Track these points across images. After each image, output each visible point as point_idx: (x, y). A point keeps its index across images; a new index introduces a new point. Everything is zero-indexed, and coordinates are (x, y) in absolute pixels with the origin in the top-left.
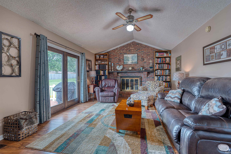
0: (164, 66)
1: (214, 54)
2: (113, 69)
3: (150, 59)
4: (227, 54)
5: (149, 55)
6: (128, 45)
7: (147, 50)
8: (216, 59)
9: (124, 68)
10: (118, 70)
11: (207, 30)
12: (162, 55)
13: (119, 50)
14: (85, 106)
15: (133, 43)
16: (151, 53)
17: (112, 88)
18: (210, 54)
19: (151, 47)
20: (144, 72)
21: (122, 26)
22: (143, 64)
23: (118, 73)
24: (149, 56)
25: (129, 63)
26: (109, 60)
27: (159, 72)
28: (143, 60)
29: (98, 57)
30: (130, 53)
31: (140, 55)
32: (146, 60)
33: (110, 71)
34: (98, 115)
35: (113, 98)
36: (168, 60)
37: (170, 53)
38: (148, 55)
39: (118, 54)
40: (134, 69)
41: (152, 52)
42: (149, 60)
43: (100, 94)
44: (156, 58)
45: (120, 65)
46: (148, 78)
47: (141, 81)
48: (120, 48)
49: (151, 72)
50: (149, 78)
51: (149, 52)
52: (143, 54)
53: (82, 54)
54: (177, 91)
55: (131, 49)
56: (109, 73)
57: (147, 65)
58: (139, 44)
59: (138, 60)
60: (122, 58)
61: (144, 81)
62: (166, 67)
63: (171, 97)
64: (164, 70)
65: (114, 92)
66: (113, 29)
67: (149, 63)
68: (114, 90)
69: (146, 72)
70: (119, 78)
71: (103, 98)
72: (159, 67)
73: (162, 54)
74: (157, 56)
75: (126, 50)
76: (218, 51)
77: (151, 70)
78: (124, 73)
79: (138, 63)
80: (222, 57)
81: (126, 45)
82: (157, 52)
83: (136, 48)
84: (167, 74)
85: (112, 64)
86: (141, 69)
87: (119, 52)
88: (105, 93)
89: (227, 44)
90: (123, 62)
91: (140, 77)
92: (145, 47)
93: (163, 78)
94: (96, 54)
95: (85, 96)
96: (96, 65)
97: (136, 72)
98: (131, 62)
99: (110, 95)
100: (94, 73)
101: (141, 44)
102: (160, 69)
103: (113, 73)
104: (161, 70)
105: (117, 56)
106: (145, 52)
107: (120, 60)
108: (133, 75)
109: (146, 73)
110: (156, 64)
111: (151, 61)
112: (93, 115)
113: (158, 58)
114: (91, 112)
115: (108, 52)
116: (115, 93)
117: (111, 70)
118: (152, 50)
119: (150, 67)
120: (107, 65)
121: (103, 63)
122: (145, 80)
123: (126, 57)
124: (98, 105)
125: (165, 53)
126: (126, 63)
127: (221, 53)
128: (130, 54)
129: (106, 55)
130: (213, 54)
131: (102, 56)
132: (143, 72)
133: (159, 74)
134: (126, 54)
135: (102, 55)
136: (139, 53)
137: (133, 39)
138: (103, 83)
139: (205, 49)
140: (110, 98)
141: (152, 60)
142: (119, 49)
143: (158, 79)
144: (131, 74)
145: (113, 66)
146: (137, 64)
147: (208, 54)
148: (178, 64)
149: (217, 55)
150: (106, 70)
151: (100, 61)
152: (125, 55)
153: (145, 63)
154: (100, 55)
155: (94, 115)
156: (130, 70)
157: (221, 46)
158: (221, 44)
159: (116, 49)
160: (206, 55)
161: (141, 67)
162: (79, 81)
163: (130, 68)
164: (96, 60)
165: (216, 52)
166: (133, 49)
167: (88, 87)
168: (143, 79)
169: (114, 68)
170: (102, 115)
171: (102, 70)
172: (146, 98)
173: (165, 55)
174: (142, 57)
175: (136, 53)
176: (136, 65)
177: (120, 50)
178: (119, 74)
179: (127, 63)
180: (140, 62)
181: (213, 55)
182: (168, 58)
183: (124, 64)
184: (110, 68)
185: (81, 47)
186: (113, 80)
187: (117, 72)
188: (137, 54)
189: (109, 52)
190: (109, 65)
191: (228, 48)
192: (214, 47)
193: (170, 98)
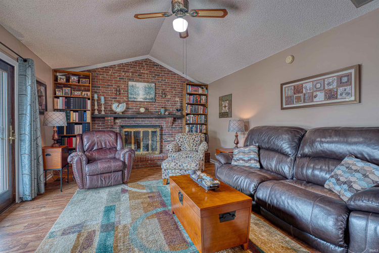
0: (198, 109)
1: (301, 95)
2: (103, 109)
3: (176, 95)
4: (326, 95)
5: (176, 88)
6: (136, 63)
7: (172, 79)
8: (304, 102)
9: (128, 108)
10: (116, 113)
11: (289, 59)
12: (196, 91)
13: (118, 71)
14: (43, 210)
15: (146, 61)
16: (179, 86)
17: (110, 152)
18: (295, 94)
19: (178, 75)
20: (169, 117)
21: (160, 15)
22: (165, 103)
23: (115, 118)
24: (174, 90)
25: (139, 100)
26: (94, 88)
27: (191, 119)
28: (165, 96)
29: (62, 79)
30: (140, 79)
31: (159, 87)
32: (169, 97)
33: (96, 112)
34: (108, 227)
35: (120, 173)
36: (204, 99)
37: (207, 89)
38: (173, 88)
39: (114, 78)
40: (149, 112)
41: (180, 84)
42: (175, 97)
43: (87, 169)
44: (188, 94)
45: (120, 103)
46: (172, 128)
47: (161, 135)
48: (119, 65)
49: (178, 118)
50: (174, 128)
51: (175, 83)
52: (164, 85)
53: (25, 61)
54: (250, 150)
55: (143, 73)
56: (94, 118)
57: (172, 105)
58: (157, 65)
59: (156, 96)
60: (123, 89)
61: (166, 134)
62: (201, 110)
63: (244, 160)
64: (198, 115)
65: (122, 159)
66: (136, 16)
67: (174, 102)
68: (122, 156)
69: (171, 117)
70: (117, 128)
71: (95, 177)
72: (191, 110)
73: (195, 88)
74: (188, 92)
75: (131, 72)
76: (309, 91)
77: (179, 114)
78: (128, 118)
79: (155, 100)
80: (315, 100)
81: (133, 62)
82: (190, 85)
83: (153, 72)
84: (203, 122)
85: (102, 98)
86: (163, 113)
87: (116, 74)
88: (100, 166)
89: (326, 83)
90: (125, 96)
91: (159, 126)
92: (168, 74)
93: (197, 127)
94: (55, 71)
95: (35, 179)
96: (58, 97)
97: (151, 118)
98: (143, 97)
99: (113, 169)
100: (61, 117)
101: (161, 66)
102: (193, 113)
103: (104, 118)
104: (194, 115)
105: (113, 82)
106: (169, 83)
107: (120, 91)
108: (147, 122)
109: (171, 120)
110: (188, 104)
111: (177, 99)
112: (94, 231)
113: (190, 94)
114: (81, 226)
115: (89, 71)
116: (124, 162)
117: (100, 111)
118: (179, 79)
119: (177, 110)
120: (89, 99)
121: (77, 93)
122: (167, 132)
123: (132, 86)
124: (84, 199)
125: (200, 88)
126: (133, 100)
127: (315, 94)
128: (141, 82)
129: (87, 77)
130: (299, 95)
131: (74, 79)
132: (165, 118)
133: (191, 122)
134: (133, 80)
135: (74, 75)
136: (158, 82)
137: (148, 54)
138: (85, 140)
139: (284, 86)
140: (113, 174)
141: (179, 97)
142: (117, 68)
143: (191, 131)
144: (142, 121)
145: (103, 101)
146: (154, 102)
147: (289, 93)
148: (225, 107)
149: (306, 96)
150: (85, 111)
151: (68, 90)
152: (130, 83)
153: (169, 101)
154: (68, 75)
155: (98, 233)
156: (142, 113)
157: (314, 84)
158: (316, 82)
159: (111, 67)
160: (286, 95)
161: (163, 108)
162: (14, 141)
163: (142, 110)
164: (57, 85)
165: (304, 92)
166: (147, 74)
167: (45, 155)
168: (165, 131)
169: (105, 108)
170: (120, 227)
171: (75, 111)
172: (196, 166)
173: (200, 91)
174: (164, 90)
175: (153, 82)
176: (153, 105)
177: (121, 71)
178: (117, 121)
179: (135, 100)
180: (159, 99)
181: (300, 97)
182: (204, 96)
183: (129, 101)
184: (96, 107)
185: (19, 41)
186: (112, 134)
187: (115, 115)
188: (154, 84)
189: (94, 71)
190: (93, 100)
191: (326, 88)
192: (302, 85)
193: (241, 162)
